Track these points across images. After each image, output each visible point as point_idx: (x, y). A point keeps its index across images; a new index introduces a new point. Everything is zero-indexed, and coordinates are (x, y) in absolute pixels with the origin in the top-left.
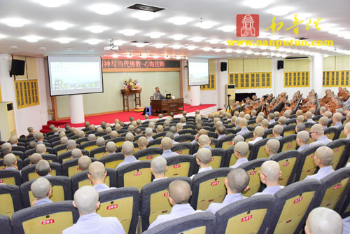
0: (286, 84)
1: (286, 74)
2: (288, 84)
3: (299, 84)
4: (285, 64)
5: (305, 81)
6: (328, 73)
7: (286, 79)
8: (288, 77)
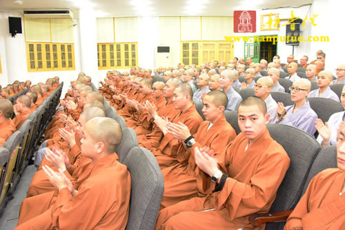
0: (32, 66)
1: (31, 47)
2: (37, 65)
3: (56, 66)
4: (24, 25)
5: (67, 60)
6: (104, 46)
7: (32, 56)
8: (36, 52)
